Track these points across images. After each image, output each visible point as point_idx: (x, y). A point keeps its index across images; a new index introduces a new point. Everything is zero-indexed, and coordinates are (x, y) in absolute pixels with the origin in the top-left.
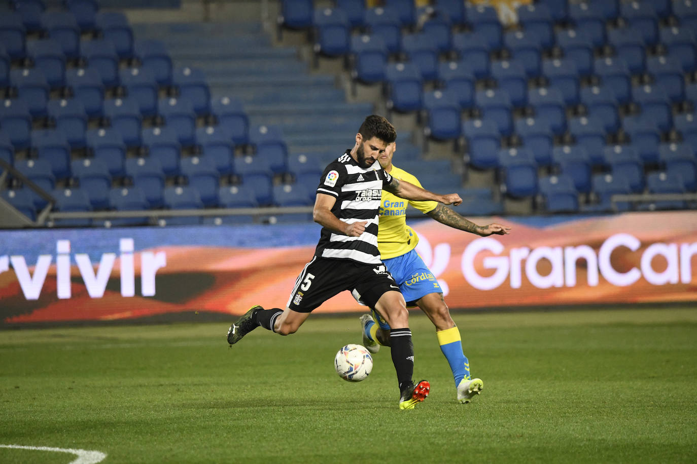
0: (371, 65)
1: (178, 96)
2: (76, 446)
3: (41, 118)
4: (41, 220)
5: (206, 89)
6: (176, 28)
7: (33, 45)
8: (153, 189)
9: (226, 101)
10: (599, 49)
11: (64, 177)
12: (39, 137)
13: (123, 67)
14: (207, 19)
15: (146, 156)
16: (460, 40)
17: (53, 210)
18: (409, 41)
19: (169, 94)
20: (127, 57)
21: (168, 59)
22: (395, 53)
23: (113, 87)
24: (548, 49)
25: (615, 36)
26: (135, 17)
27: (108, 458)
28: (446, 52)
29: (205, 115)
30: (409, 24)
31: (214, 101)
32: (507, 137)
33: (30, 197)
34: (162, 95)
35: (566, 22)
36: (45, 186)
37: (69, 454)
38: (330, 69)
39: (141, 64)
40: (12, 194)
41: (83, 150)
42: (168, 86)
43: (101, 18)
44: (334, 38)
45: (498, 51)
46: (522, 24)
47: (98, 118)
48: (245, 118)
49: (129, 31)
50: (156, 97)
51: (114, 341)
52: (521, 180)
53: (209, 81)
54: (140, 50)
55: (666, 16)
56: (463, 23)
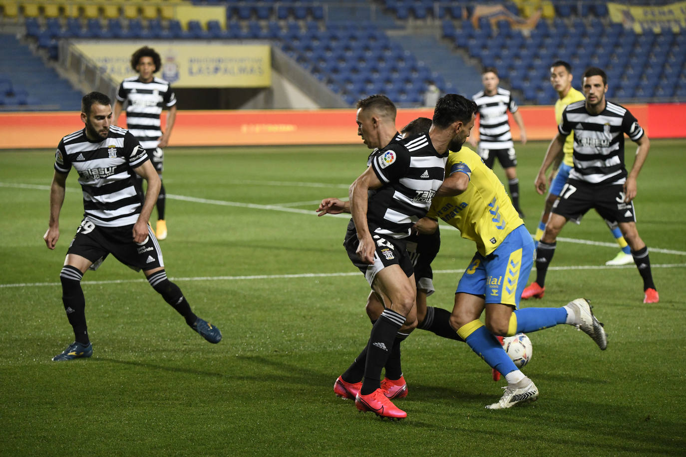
0: (476, 51)
1: (405, 62)
3: (355, 70)
5: (415, 59)
7: (353, 43)
9: (422, 64)
10: (560, 46)
12: (355, 77)
13: (385, 51)
14: (415, 34)
15: (393, 84)
16: (508, 42)
18: (490, 42)
20: (386, 47)
21: (401, 48)
22: (484, 47)
23: (381, 58)
24: (541, 46)
25: (566, 41)
26: (390, 33)
28: (503, 46)
29: (414, 69)
30: (489, 36)
31: (417, 64)
32: (525, 78)
34: (399, 61)
35: (547, 35)
38: (460, 52)
39: (392, 50)
40: (345, 97)
41: (369, 81)
42: (400, 58)
43: (377, 33)
44: (462, 41)
45: (522, 46)
46: (533, 36)
47: (375, 70)
48: (429, 70)
49: (387, 39)
50: (396, 62)
52: (530, 94)
53: (416, 56)
54: (391, 45)
55: (584, 34)
56: (509, 36)
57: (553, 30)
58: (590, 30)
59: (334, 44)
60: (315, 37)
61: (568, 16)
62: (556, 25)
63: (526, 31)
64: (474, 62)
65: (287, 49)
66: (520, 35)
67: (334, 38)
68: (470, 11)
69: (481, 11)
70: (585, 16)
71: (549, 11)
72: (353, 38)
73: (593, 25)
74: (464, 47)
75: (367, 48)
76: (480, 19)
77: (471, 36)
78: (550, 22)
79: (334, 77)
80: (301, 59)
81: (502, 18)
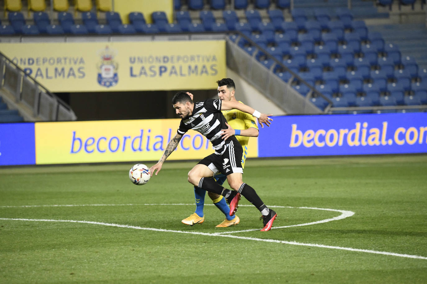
1: (387, 57)
2: (342, 209)
3: (327, 67)
4: (326, 111)
5: (399, 53)
6: (387, 27)
7: (325, 36)
8: (375, 97)
9: (408, 58)
11: (336, 93)
12: (326, 75)
13: (363, 44)
14: (401, 22)
15: (372, 83)
17: (332, 107)
19: (383, 56)
20: (365, 40)
21: (383, 41)
23: (358, 53)
26: (369, 22)
27: (355, 214)
29: (399, 65)
31: (403, 59)
33: (322, 101)
34: (380, 56)
36: (328, 96)
37: (339, 212)
39: (371, 42)
40: (314, 100)
41: (344, 80)
42: (382, 52)
43: (354, 23)
47: (351, 66)
48: (417, 66)
49: (366, 29)
50: (377, 57)
51: (358, 164)
53: (401, 50)
54: (371, 36)
59: (301, 37)
60: (279, 30)
65: (245, 44)
67: (302, 29)
72: (325, 29)
75: (342, 41)
79: (301, 75)
80: (262, 56)
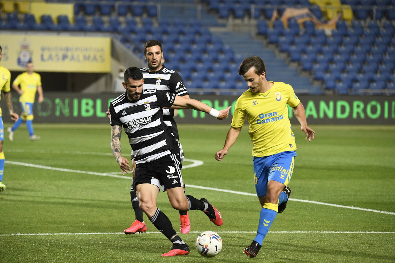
0: (285, 47)
6: (225, 34)
7: (182, 38)
8: (215, 83)
10: (357, 44)
13: (208, 45)
14: (234, 31)
16: (313, 40)
18: (297, 40)
20: (209, 42)
22: (292, 43)
23: (205, 51)
24: (340, 44)
25: (362, 40)
28: (308, 43)
29: (232, 60)
30: (297, 34)
31: (235, 56)
32: (327, 70)
34: (219, 54)
35: (346, 35)
38: (272, 47)
39: (214, 44)
41: (194, 70)
42: (221, 51)
43: (202, 30)
44: (274, 38)
45: (325, 43)
46: (334, 35)
47: (199, 60)
49: (210, 34)
51: (202, 129)
53: (234, 50)
55: (378, 34)
56: (314, 34)
57: (351, 31)
58: (383, 31)
60: (149, 32)
61: (365, 19)
62: (353, 26)
63: (328, 30)
64: (283, 56)
65: (125, 41)
66: (323, 33)
67: (165, 32)
68: (280, 13)
69: (290, 12)
70: (380, 19)
71: (348, 14)
72: (182, 33)
73: (384, 27)
74: (276, 43)
75: (193, 42)
76: (289, 20)
77: (281, 34)
78: (348, 23)
80: (137, 50)
81: (307, 19)
